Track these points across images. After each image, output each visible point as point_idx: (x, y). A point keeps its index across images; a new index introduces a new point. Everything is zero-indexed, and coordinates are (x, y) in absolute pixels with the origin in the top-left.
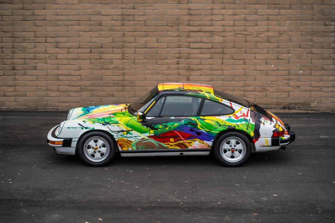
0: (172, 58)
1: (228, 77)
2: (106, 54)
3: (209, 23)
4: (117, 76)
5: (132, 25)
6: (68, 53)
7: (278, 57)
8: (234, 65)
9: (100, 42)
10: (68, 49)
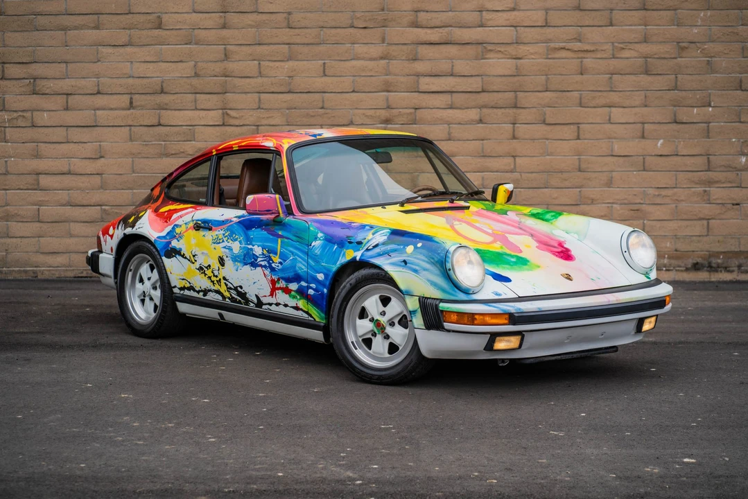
1: (530, 175)
2: (175, 110)
3: (473, 17)
5: (251, 26)
6: (67, 109)
7: (675, 116)
8: (547, 142)
9: (158, 77)
10: (65, 96)
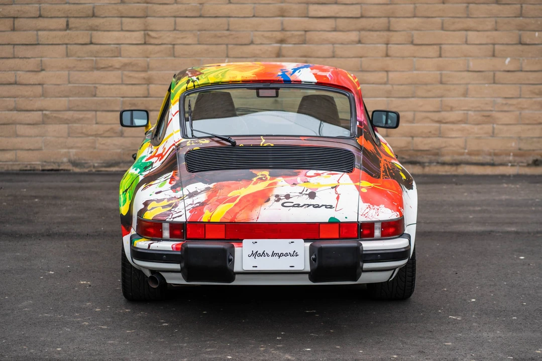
0: (265, 41)
1: (400, 87)
2: (105, 31)
4: (130, 86)
6: (14, 29)
7: (520, 38)
8: (415, 59)
9: (90, 3)
10: (12, 19)
